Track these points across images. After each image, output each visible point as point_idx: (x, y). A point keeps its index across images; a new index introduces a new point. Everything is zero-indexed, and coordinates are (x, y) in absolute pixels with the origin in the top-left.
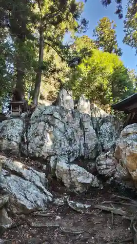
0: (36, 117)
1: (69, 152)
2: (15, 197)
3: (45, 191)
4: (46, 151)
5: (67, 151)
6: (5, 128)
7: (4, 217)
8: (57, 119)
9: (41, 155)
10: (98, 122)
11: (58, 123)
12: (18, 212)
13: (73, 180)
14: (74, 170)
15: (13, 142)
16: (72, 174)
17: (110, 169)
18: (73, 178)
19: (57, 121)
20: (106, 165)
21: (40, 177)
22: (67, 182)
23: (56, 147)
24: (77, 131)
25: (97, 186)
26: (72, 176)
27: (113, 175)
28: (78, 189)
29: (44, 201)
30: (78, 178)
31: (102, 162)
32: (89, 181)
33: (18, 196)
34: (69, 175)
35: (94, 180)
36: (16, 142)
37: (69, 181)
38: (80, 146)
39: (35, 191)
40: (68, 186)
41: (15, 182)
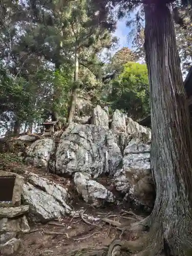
0: (65, 136)
1: (93, 169)
2: (35, 208)
3: (64, 204)
4: (71, 168)
5: (91, 168)
6: (36, 147)
7: (24, 224)
8: (83, 137)
9: (67, 172)
10: (126, 138)
11: (83, 141)
12: (37, 221)
13: (91, 195)
14: (90, 186)
15: (43, 160)
16: (89, 189)
17: (125, 186)
18: (91, 193)
19: (82, 139)
20: (122, 181)
21: (62, 192)
22: (85, 197)
23: (80, 164)
24: (102, 148)
25: (112, 202)
26: (89, 192)
27: (128, 192)
28: (94, 204)
29: (61, 213)
30: (94, 194)
31: (118, 179)
32: (104, 196)
33: (37, 207)
34: (86, 191)
35: (109, 196)
36: (45, 160)
37: (87, 196)
38: (105, 162)
39: (54, 204)
40: (87, 201)
41: (37, 196)
